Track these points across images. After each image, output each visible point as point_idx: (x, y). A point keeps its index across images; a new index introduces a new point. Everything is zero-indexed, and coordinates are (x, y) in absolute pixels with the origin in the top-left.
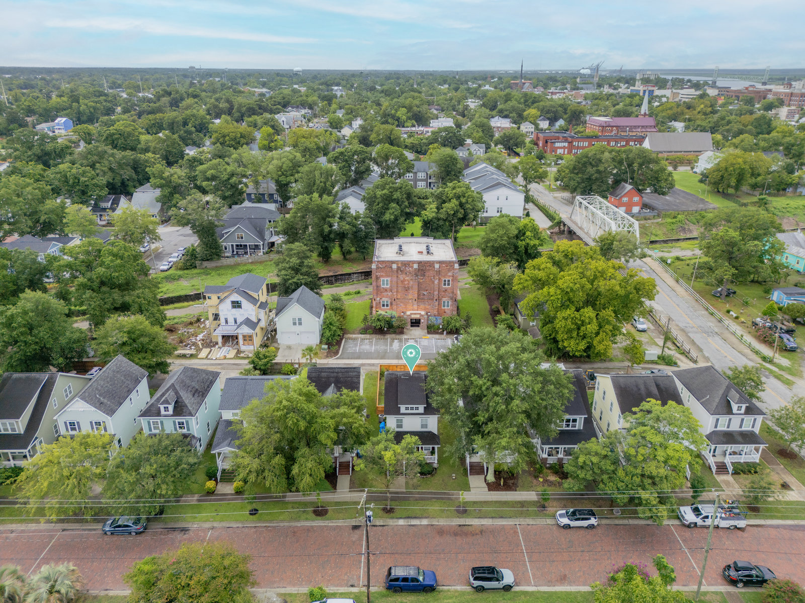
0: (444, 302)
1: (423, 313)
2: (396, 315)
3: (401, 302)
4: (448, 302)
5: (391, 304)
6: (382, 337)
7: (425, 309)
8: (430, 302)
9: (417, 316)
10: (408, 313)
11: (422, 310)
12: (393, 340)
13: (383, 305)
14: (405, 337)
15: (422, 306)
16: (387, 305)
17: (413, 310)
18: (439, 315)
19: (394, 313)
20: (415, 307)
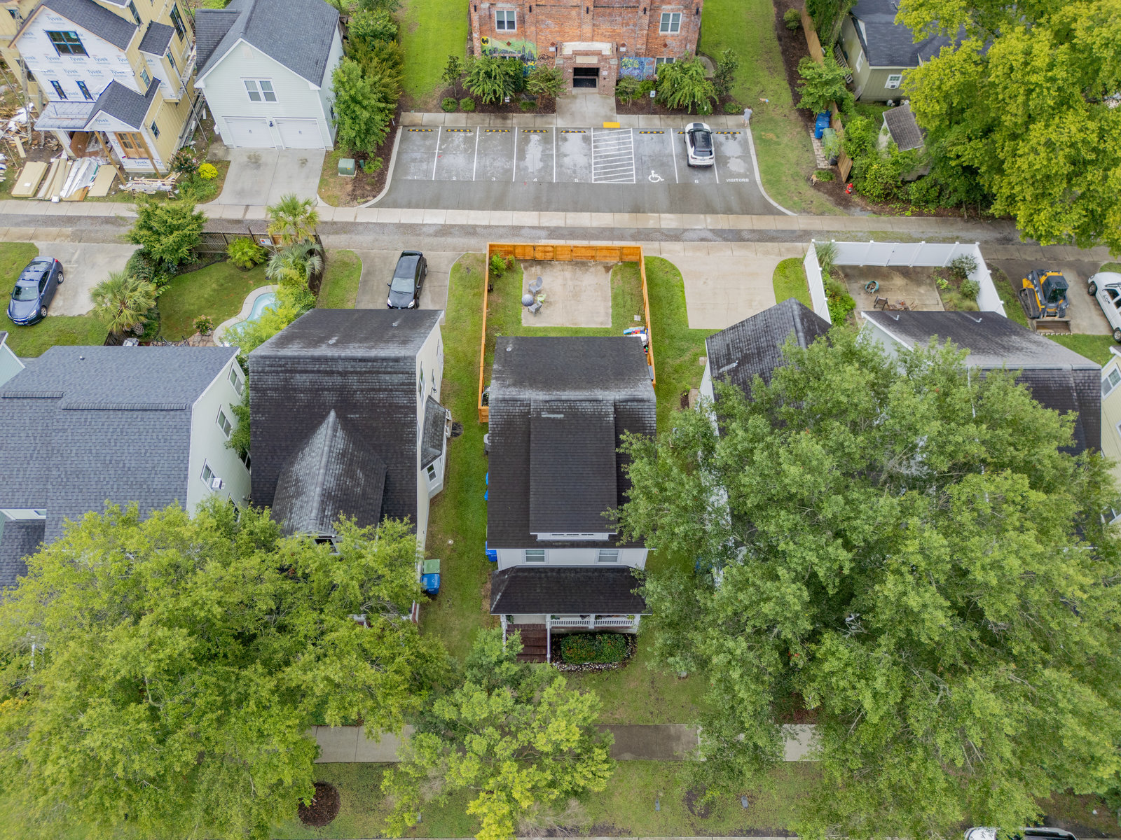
0: (666, 16)
1: (606, 48)
2: (536, 55)
3: (549, 16)
4: (676, 17)
5: (522, 20)
6: (499, 122)
7: (612, 37)
8: (628, 15)
9: (591, 61)
10: (569, 48)
11: (604, 38)
12: (528, 131)
13: (501, 24)
14: (557, 122)
15: (605, 27)
16: (511, 25)
17: (581, 38)
18: (649, 52)
19: (531, 48)
20: (587, 29)
